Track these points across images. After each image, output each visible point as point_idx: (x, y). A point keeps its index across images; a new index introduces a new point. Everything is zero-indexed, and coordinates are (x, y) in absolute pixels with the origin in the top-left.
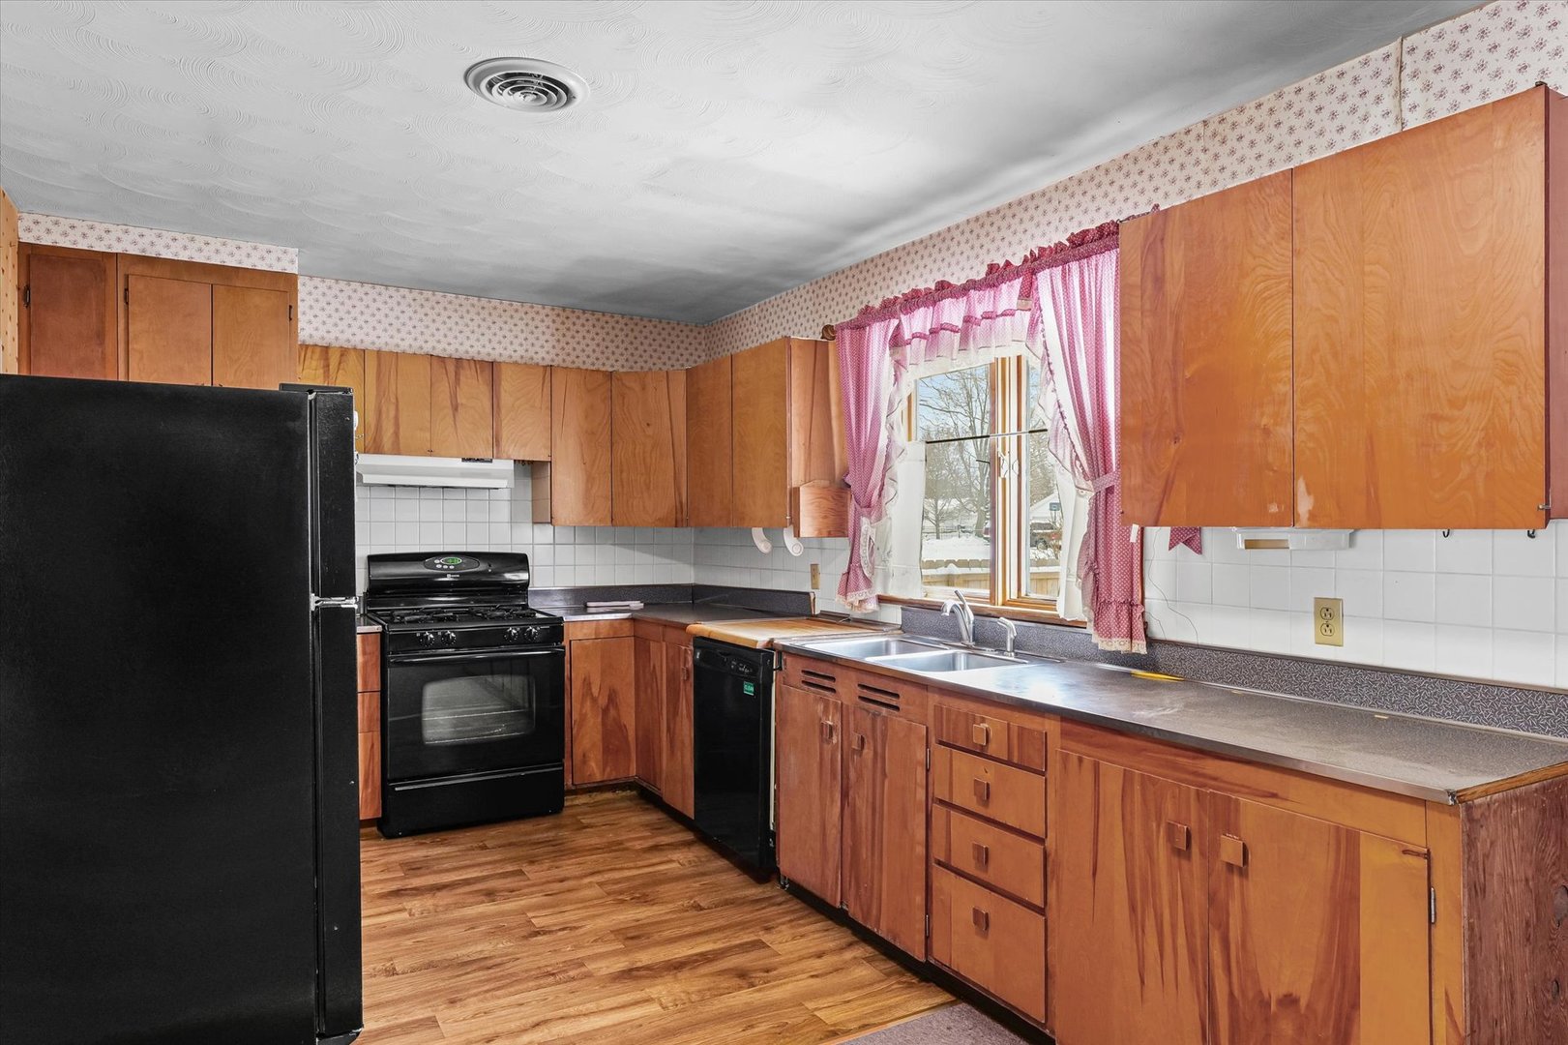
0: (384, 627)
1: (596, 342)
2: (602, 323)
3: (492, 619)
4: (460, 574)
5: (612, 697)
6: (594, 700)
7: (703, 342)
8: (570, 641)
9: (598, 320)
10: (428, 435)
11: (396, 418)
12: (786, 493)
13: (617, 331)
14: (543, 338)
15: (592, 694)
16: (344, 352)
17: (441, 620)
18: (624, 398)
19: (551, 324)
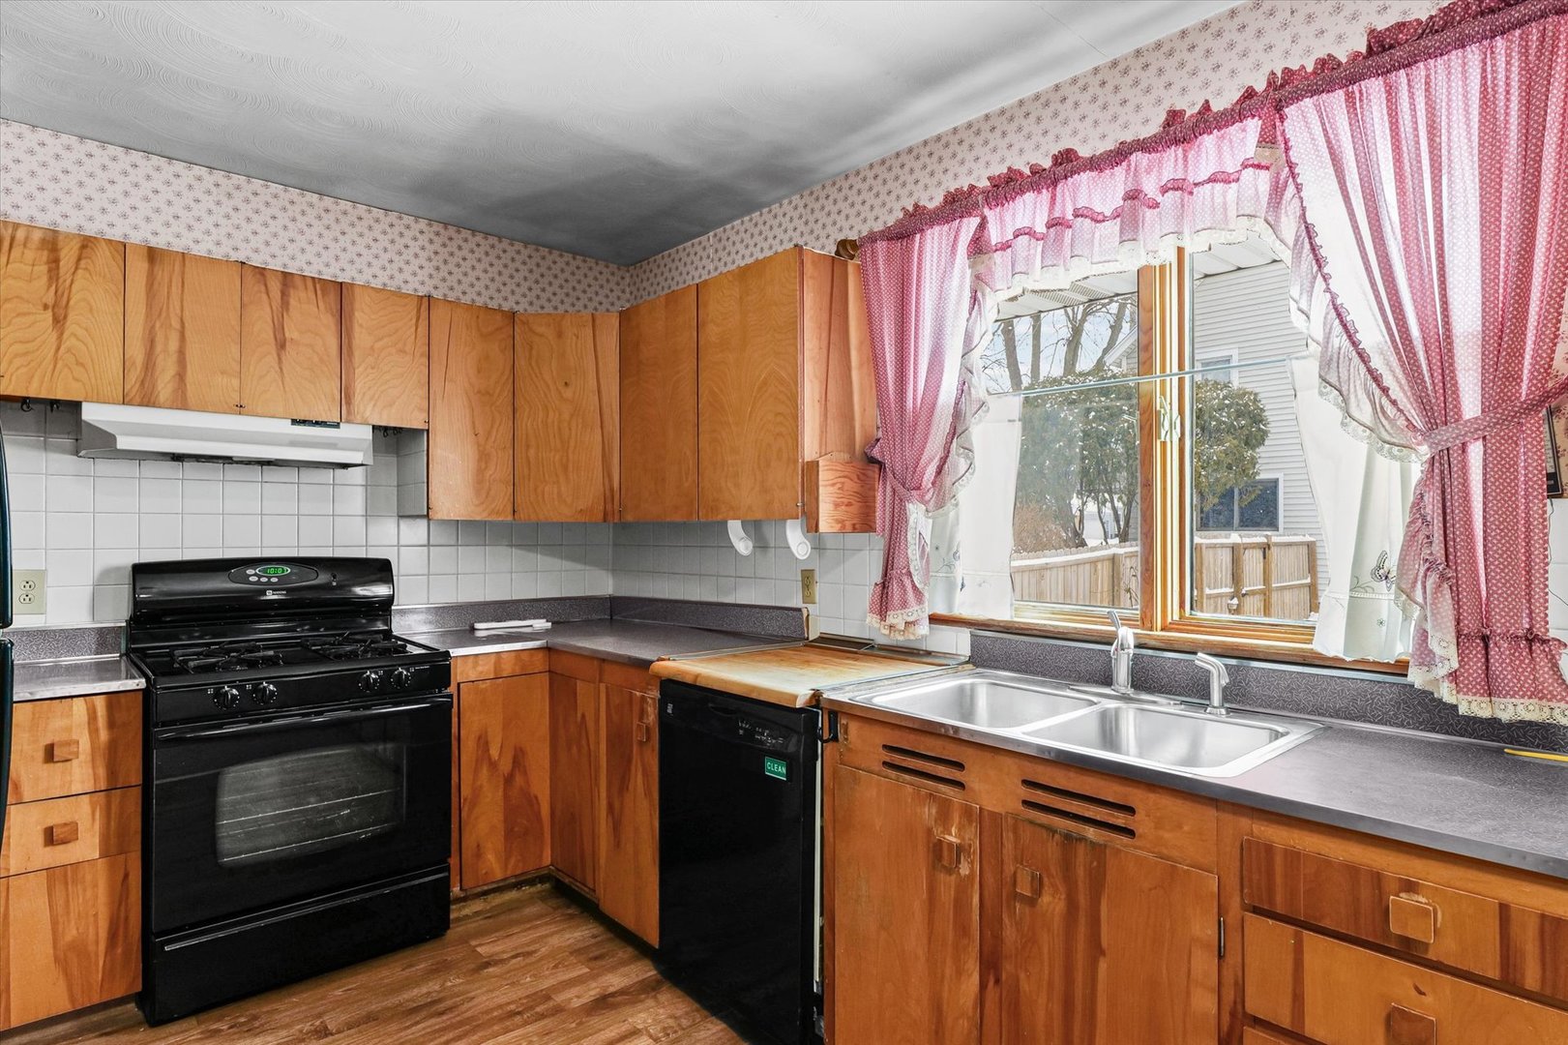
0: (148, 680)
1: (490, 275)
2: (498, 251)
3: (339, 657)
4: (289, 590)
5: (519, 759)
6: (493, 765)
7: (628, 290)
8: (459, 684)
9: (493, 246)
10: (235, 382)
11: (181, 353)
12: (795, 470)
13: (518, 264)
14: (415, 263)
15: (490, 759)
16: (87, 243)
17: (252, 664)
18: (531, 348)
19: (427, 245)
